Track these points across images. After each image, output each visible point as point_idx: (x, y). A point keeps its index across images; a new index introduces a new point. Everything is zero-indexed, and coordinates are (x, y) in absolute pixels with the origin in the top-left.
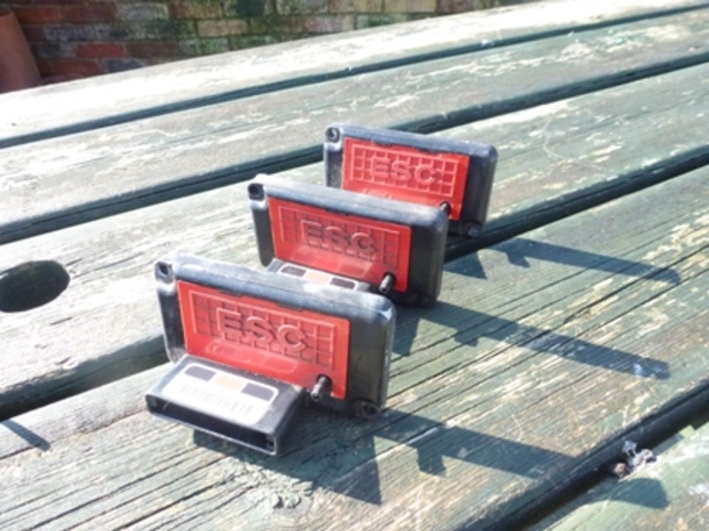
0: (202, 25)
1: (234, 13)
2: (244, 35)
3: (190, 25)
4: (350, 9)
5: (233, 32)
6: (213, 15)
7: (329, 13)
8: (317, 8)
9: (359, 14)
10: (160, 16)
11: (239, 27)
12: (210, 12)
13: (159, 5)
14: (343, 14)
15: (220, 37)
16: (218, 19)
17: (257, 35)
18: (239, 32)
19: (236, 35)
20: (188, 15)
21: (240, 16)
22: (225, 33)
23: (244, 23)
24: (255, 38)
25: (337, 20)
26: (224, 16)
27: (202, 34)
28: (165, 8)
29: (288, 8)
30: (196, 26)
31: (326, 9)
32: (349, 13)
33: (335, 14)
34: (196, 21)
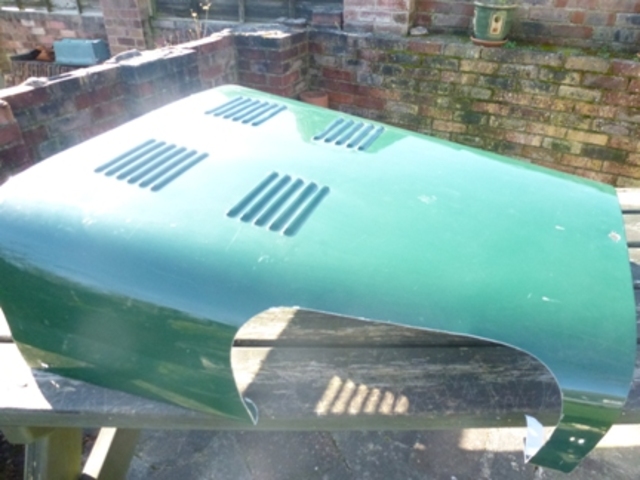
0: (436, 122)
1: (459, 119)
2: (461, 134)
3: (429, 121)
4: (541, 132)
5: (455, 130)
6: (445, 118)
7: (524, 132)
8: (517, 127)
9: (547, 136)
10: (412, 112)
11: (461, 128)
12: (444, 115)
13: (413, 106)
14: (535, 135)
15: (445, 132)
16: (448, 121)
17: (471, 135)
18: (459, 131)
19: (457, 133)
20: (429, 114)
21: (463, 122)
22: (450, 129)
23: (464, 127)
24: (469, 137)
25: (530, 137)
26: (453, 121)
27: (434, 127)
28: (416, 108)
29: (497, 123)
30: (432, 123)
31: (523, 129)
32: (539, 134)
33: (529, 134)
34: (433, 119)
